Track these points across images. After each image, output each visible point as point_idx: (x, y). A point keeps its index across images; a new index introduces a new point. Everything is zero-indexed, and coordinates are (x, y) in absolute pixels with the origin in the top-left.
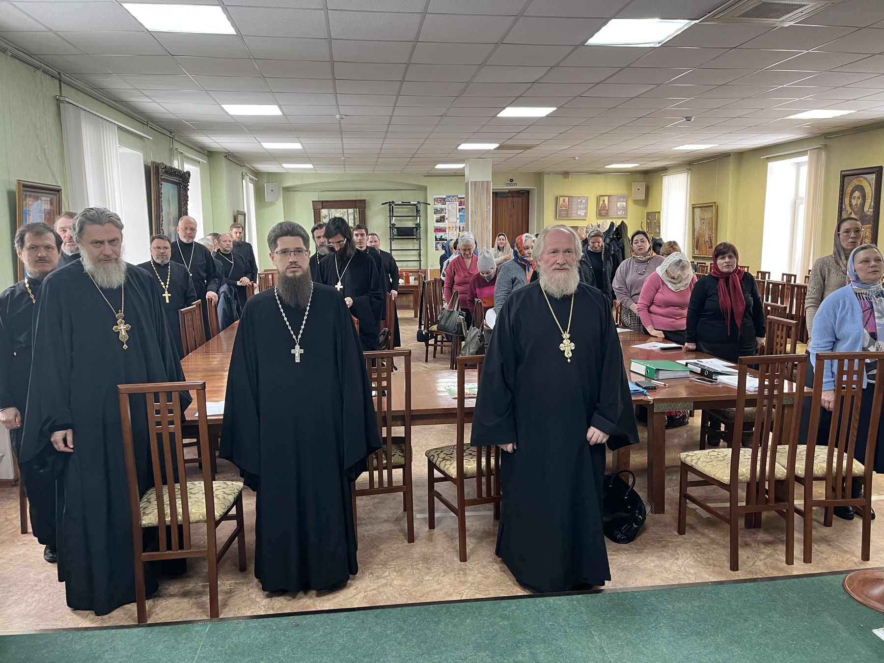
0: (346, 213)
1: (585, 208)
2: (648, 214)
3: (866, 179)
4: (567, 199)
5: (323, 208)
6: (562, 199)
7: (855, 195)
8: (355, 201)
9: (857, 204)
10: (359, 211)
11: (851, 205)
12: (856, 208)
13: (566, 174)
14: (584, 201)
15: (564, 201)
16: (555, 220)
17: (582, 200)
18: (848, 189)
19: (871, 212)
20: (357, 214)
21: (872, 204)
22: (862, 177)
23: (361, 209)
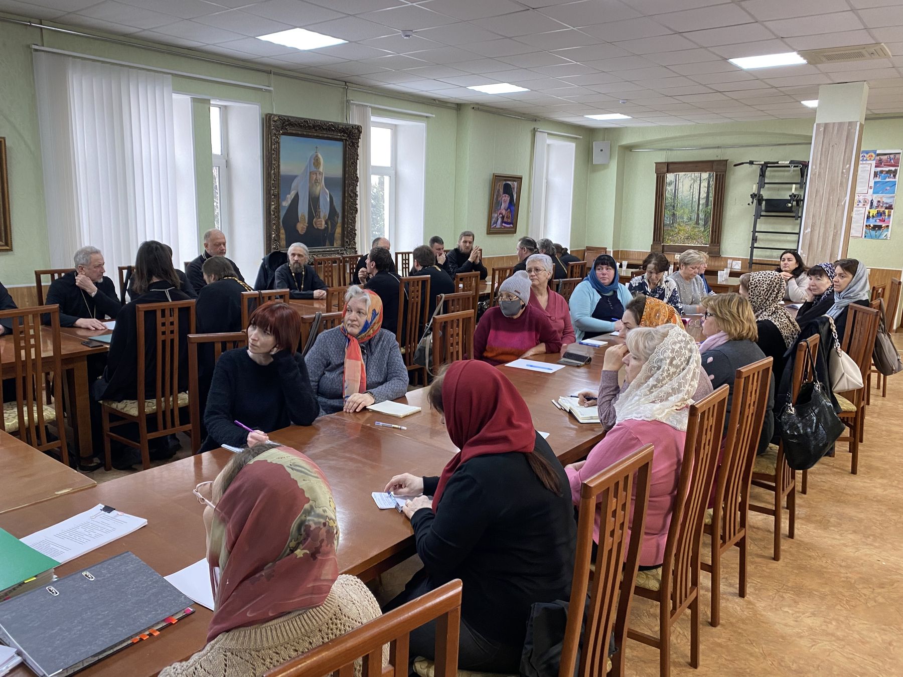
0: (699, 179)
5: (668, 172)
8: (712, 162)
10: (717, 175)
20: (713, 180)
23: (719, 173)
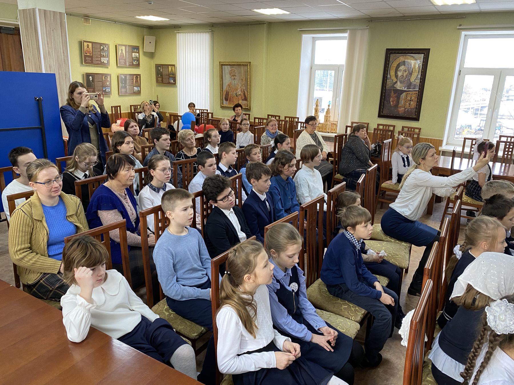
1: (107, 55)
2: (157, 66)
3: (414, 57)
4: (90, 45)
6: (85, 44)
7: (402, 69)
9: (403, 76)
11: (396, 76)
12: (402, 78)
13: (86, 17)
14: (105, 49)
15: (88, 45)
16: (81, 66)
17: (104, 47)
18: (394, 63)
19: (417, 83)
21: (419, 76)
22: (410, 56)
